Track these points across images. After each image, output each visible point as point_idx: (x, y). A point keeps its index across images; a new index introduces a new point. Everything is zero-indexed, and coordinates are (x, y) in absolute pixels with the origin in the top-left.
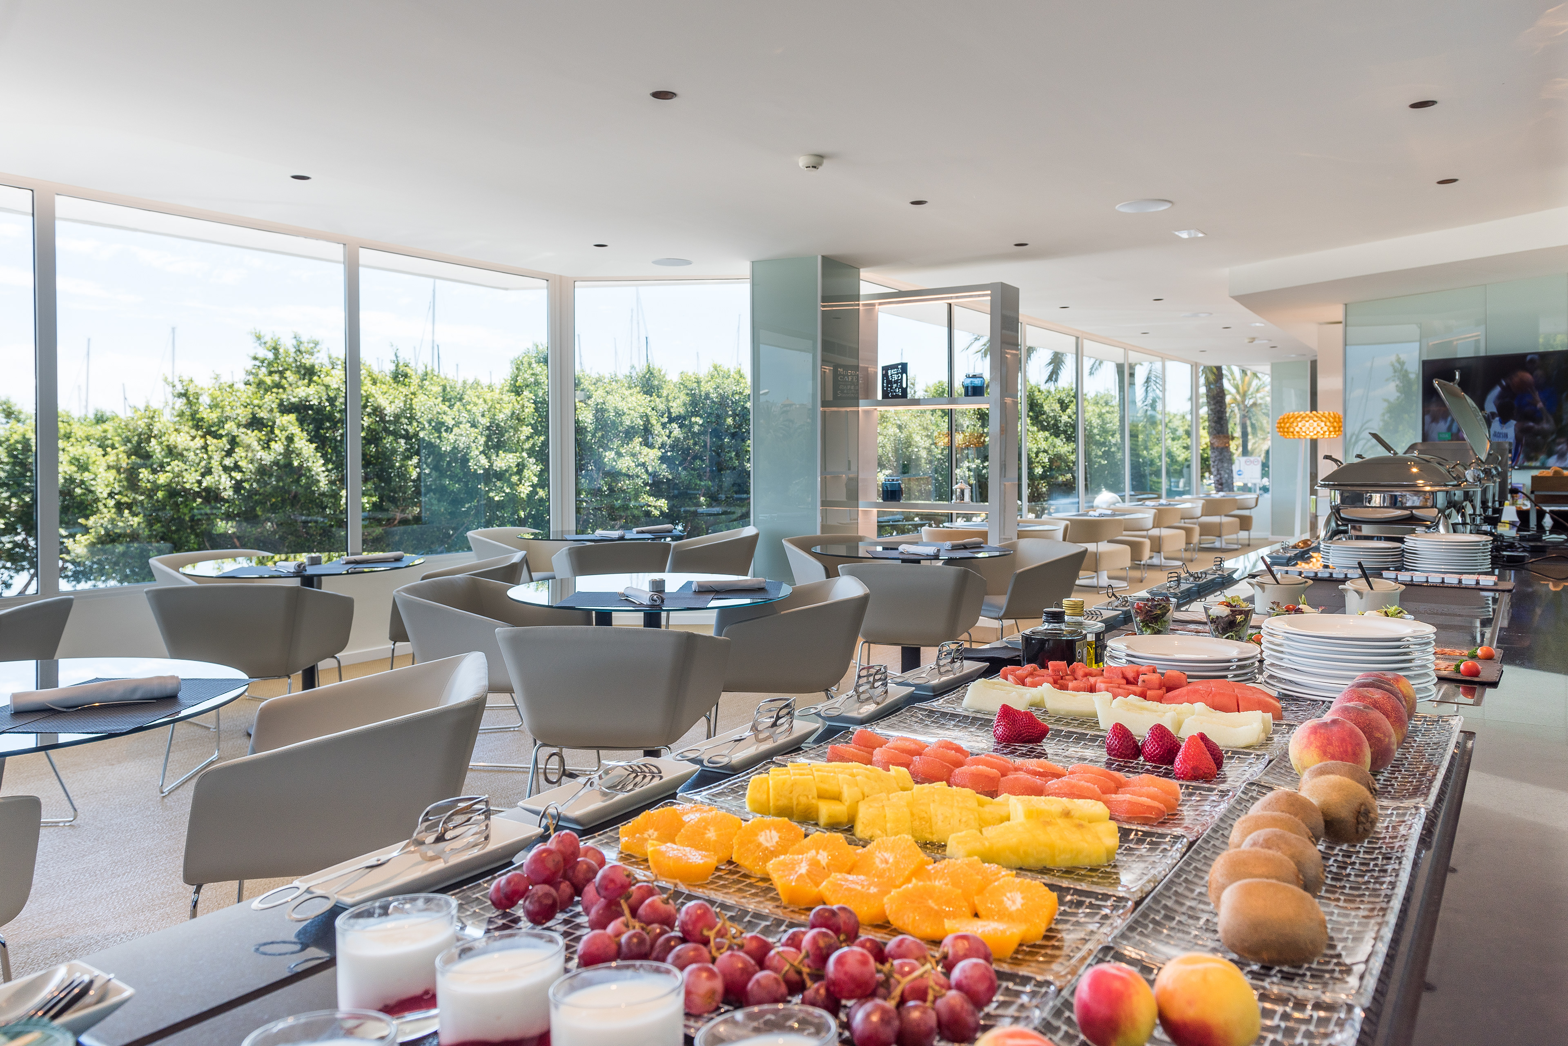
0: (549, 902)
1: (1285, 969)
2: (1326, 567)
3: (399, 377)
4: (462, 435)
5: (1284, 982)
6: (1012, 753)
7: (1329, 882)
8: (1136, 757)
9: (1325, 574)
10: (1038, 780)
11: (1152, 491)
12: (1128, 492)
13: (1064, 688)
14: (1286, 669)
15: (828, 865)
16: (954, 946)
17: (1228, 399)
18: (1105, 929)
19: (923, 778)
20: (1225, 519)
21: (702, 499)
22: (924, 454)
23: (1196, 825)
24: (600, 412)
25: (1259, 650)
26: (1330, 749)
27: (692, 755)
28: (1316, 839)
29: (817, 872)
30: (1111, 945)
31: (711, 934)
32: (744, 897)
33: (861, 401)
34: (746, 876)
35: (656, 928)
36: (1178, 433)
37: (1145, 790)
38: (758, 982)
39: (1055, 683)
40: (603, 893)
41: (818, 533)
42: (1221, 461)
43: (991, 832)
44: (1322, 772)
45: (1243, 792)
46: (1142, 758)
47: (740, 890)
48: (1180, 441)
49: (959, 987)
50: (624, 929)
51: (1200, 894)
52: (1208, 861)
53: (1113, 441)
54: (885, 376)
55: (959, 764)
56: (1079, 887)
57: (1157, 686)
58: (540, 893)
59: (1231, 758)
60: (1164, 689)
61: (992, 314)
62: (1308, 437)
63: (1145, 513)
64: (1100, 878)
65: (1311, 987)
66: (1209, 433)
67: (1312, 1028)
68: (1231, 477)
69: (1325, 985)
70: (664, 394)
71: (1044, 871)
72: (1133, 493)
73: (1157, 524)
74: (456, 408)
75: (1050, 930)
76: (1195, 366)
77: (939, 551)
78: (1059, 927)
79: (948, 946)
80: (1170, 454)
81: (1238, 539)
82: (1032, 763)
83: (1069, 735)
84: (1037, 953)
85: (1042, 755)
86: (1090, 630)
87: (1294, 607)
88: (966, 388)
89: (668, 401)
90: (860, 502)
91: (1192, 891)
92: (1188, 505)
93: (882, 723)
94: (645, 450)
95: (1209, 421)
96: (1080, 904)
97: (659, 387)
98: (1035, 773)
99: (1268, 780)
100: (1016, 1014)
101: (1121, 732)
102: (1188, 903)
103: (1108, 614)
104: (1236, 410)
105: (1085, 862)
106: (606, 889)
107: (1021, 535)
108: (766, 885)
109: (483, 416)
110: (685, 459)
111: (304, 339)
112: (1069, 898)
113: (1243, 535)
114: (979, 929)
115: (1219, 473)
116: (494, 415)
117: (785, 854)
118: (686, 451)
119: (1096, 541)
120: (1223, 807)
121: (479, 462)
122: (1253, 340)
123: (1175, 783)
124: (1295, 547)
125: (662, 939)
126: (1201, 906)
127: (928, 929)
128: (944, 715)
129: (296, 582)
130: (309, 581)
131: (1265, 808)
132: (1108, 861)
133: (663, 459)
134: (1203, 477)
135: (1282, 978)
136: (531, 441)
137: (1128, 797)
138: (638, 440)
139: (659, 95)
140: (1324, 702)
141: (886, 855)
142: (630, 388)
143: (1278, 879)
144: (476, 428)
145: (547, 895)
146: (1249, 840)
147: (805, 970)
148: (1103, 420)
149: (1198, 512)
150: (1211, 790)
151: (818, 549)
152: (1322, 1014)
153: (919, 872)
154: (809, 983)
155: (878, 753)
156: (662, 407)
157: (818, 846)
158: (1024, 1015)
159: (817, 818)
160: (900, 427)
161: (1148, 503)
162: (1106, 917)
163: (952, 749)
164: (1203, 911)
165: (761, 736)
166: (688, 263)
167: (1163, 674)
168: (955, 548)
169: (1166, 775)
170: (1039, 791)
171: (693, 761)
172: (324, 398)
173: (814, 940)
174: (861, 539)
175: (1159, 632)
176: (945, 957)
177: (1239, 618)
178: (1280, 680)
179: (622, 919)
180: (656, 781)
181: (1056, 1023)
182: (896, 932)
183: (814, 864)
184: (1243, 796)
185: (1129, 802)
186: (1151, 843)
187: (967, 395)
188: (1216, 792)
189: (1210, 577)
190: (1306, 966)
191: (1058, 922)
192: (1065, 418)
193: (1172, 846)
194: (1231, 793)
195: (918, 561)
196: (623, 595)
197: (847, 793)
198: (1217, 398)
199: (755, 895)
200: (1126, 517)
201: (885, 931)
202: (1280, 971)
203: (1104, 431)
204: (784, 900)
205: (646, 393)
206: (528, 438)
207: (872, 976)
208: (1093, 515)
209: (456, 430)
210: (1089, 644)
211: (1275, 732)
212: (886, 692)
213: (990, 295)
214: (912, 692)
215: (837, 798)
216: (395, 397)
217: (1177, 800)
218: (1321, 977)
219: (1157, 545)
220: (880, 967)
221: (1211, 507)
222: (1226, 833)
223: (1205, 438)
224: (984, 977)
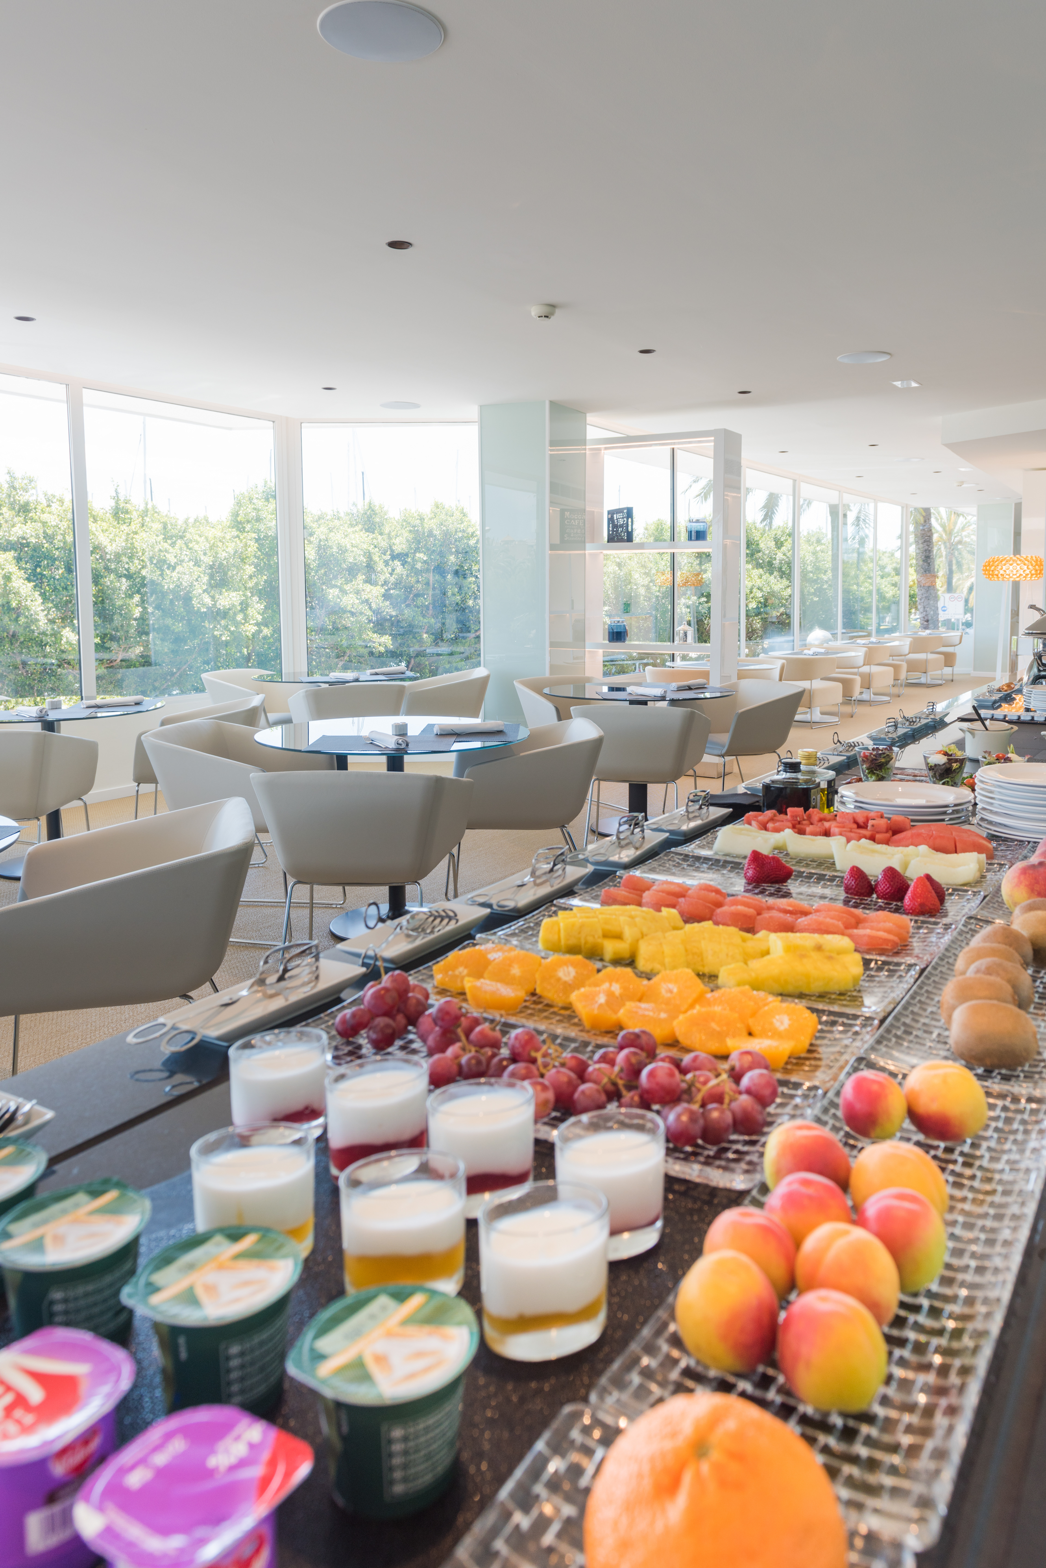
0: (389, 1031)
1: (1004, 1071)
2: (1028, 710)
3: (119, 514)
4: (185, 574)
5: (1003, 1082)
6: (762, 892)
7: (1036, 1000)
8: (870, 895)
9: (1026, 717)
10: (789, 918)
11: (862, 628)
12: (840, 630)
13: (802, 832)
14: (996, 813)
15: (621, 995)
16: (740, 1060)
17: (935, 537)
18: (858, 1044)
19: (690, 918)
20: (931, 656)
21: (425, 636)
22: (642, 591)
23: (925, 954)
24: (322, 549)
25: (973, 795)
26: (1037, 887)
27: (482, 900)
28: (1025, 965)
29: (614, 1002)
30: (864, 1056)
31: (538, 1055)
32: (551, 1024)
33: (588, 545)
34: (549, 1006)
35: (489, 1051)
36: (886, 570)
37: (882, 925)
38: (583, 1092)
39: (794, 827)
40: (440, 1023)
41: (547, 674)
42: (928, 598)
43: (757, 965)
44: (1031, 908)
45: (964, 925)
46: (875, 896)
47: (546, 1018)
48: (888, 579)
49: (748, 1092)
50: (461, 1052)
51: (932, 1013)
52: (938, 986)
53: (825, 578)
54: (611, 520)
55: (719, 905)
56: (832, 1009)
57: (884, 830)
58: (382, 1024)
59: (951, 895)
60: (890, 833)
61: (715, 458)
62: (1012, 579)
63: (856, 653)
64: (850, 1001)
65: (1024, 1085)
66: (916, 571)
67: (1026, 1116)
68: (937, 614)
69: (1036, 1083)
70: (387, 531)
71: (801, 996)
72: (844, 631)
73: (868, 661)
74: (177, 546)
75: (811, 1045)
76: (905, 507)
77: (665, 692)
78: (818, 1042)
79: (735, 1060)
80: (879, 591)
81: (942, 675)
82: (782, 902)
83: (810, 876)
84: (803, 1064)
85: (787, 895)
86: (822, 778)
87: (1004, 756)
88: (690, 533)
89: (390, 538)
90: (587, 643)
91: (925, 1010)
92: (896, 643)
93: (644, 867)
94: (368, 587)
95: (917, 560)
96: (834, 1023)
97: (381, 525)
98: (786, 912)
99: (984, 914)
100: (792, 1112)
101: (857, 873)
102: (923, 1020)
103: (835, 760)
104: (942, 547)
105: (835, 987)
106: (443, 1020)
107: (742, 675)
108: (567, 1012)
109: (205, 554)
110: (406, 598)
111: (18, 475)
112: (824, 1018)
113: (947, 670)
114: (757, 1045)
115: (925, 611)
116: (217, 553)
117: (584, 986)
118: (409, 589)
119: (810, 678)
120: (947, 939)
121: (203, 600)
122: (961, 483)
123: (906, 919)
124: (999, 690)
125: (496, 1060)
126: (934, 1023)
127: (715, 1046)
128: (698, 858)
129: (37, 728)
130: (50, 726)
131: (984, 940)
132: (854, 986)
133: (386, 596)
134: (910, 612)
135: (1002, 1079)
136: (255, 580)
137: (868, 931)
138: (361, 577)
139: (396, 245)
140: (1029, 842)
141: (671, 986)
142: (351, 525)
143: (998, 999)
144: (199, 566)
145: (388, 1026)
146: (973, 968)
147: (621, 1083)
148: (817, 558)
149: (906, 650)
150: (936, 923)
151: (546, 691)
152: (1034, 1106)
153: (699, 999)
154: (624, 1092)
155: (647, 896)
156: (384, 544)
157: (611, 979)
158: (798, 1112)
159: (602, 954)
160: (619, 565)
161: (859, 641)
162: (856, 1033)
163: (712, 891)
164: (935, 1027)
165: (538, 881)
166: (416, 406)
167: (889, 819)
168: (680, 689)
169: (897, 910)
170: (789, 928)
171: (483, 905)
172: (41, 536)
173: (627, 1059)
174: (589, 680)
175: (881, 779)
176: (733, 1069)
177: (955, 766)
178: (990, 823)
179: (458, 1045)
180: (452, 926)
181: (825, 1118)
182: (688, 1050)
183: (610, 994)
184: (963, 928)
185: (869, 936)
186: (889, 970)
187: (690, 539)
188: (940, 925)
189: (924, 722)
190: (1020, 1069)
191: (817, 1038)
192: (780, 555)
193: (907, 973)
194: (953, 926)
195: (645, 703)
196: (368, 739)
197: (629, 933)
198: (925, 538)
199: (560, 1021)
200: (838, 655)
201: (676, 1049)
202: (999, 1074)
203: (817, 569)
204: (587, 1024)
205: (367, 530)
206: (251, 577)
207: (678, 1085)
208: (808, 653)
209: (179, 568)
210: (823, 790)
211: (988, 870)
212: (644, 838)
213: (715, 441)
214: (667, 838)
215: (619, 937)
216: (116, 535)
217: (908, 933)
218: (1031, 1077)
219: (867, 683)
220: (682, 1077)
221: (918, 645)
222: (951, 961)
223: (913, 576)
224: (768, 1084)
